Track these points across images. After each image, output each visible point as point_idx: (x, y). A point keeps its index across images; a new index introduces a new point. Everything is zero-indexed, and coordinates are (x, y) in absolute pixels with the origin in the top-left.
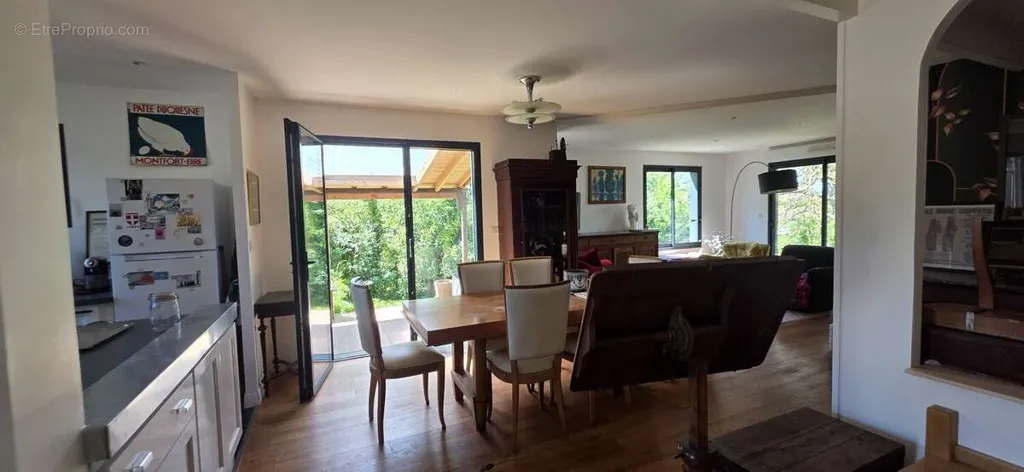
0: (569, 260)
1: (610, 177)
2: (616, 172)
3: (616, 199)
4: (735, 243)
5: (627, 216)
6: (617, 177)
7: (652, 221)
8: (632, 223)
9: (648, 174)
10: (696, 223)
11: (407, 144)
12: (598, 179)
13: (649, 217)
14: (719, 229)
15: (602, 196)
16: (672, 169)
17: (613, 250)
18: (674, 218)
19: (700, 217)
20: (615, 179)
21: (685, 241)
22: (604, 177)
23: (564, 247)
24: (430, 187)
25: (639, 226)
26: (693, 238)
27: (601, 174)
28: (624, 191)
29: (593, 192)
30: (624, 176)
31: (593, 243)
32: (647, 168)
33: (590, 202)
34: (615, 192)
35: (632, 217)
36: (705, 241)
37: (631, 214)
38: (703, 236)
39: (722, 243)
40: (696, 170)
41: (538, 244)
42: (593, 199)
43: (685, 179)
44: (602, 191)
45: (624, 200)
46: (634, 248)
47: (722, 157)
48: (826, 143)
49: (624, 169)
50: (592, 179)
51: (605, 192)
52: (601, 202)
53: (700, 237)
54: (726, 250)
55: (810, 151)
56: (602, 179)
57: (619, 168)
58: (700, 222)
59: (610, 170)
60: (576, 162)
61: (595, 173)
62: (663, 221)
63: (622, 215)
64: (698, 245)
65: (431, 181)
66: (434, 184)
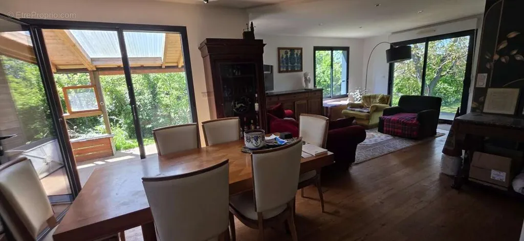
0: (260, 114)
1: (292, 54)
2: (296, 51)
3: (296, 69)
4: (369, 94)
5: (304, 80)
6: (297, 54)
7: (319, 82)
8: (306, 84)
9: (317, 52)
10: (345, 82)
11: (120, 28)
12: (284, 56)
13: (318, 79)
14: (358, 86)
15: (287, 67)
16: (332, 49)
17: (294, 102)
18: (332, 80)
19: (347, 79)
20: (295, 56)
21: (338, 94)
22: (289, 55)
23: (257, 105)
24: (175, 65)
25: (311, 86)
26: (343, 92)
27: (286, 53)
28: (301, 64)
29: (281, 65)
30: (301, 54)
31: (281, 99)
32: (317, 48)
33: (280, 72)
34: (296, 64)
35: (307, 81)
36: (351, 94)
37: (306, 78)
38: (349, 91)
39: (361, 95)
40: (346, 49)
41: (238, 104)
42: (282, 69)
43: (339, 55)
44: (287, 63)
45: (301, 70)
46: (307, 101)
47: (362, 41)
48: (427, 29)
49: (301, 49)
50: (281, 56)
51: (289, 65)
52: (287, 71)
53: (347, 92)
54: (363, 100)
55: (419, 33)
56: (287, 56)
57: (298, 49)
58: (347, 82)
59: (292, 50)
60: (262, 41)
61: (283, 52)
62: (325, 81)
63: (300, 79)
64: (346, 96)
65: (176, 61)
66: (177, 63)
